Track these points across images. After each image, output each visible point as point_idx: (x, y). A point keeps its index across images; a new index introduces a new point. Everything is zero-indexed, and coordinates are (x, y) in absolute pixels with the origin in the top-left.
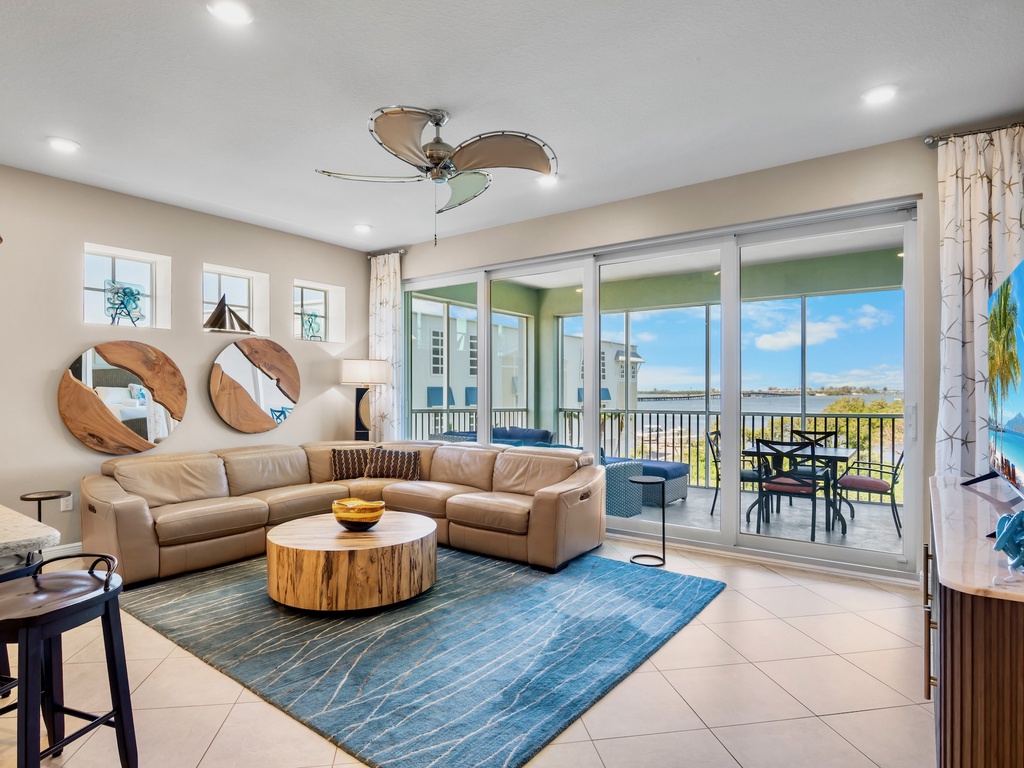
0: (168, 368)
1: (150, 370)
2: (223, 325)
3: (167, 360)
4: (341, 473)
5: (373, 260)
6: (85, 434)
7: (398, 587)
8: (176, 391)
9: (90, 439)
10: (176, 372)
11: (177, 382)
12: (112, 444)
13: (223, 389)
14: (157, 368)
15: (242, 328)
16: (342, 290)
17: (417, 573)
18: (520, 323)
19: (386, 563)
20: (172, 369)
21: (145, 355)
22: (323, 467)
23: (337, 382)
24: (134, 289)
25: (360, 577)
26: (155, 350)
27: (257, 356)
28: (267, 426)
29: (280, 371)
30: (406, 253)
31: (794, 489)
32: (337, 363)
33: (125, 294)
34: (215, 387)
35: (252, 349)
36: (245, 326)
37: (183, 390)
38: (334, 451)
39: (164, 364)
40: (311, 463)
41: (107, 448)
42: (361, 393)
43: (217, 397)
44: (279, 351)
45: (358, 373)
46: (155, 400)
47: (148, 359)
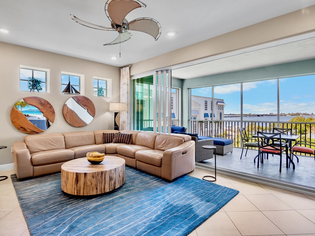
0: (48, 106)
1: (42, 106)
2: (69, 92)
3: (48, 103)
4: (105, 141)
5: (121, 69)
6: (19, 127)
7: (104, 187)
8: (51, 113)
9: (21, 129)
10: (51, 107)
11: (52, 110)
12: (29, 130)
13: (68, 112)
14: (44, 106)
15: (76, 93)
16: (111, 80)
17: (113, 182)
18: (176, 91)
19: (99, 178)
20: (50, 106)
21: (40, 101)
22: (99, 139)
23: (108, 110)
24: (38, 80)
25: (89, 183)
26: (44, 100)
27: (80, 102)
28: (84, 125)
29: (88, 106)
30: (131, 67)
31: (273, 151)
32: (108, 104)
33: (36, 82)
34: (65, 112)
35: (78, 99)
36: (76, 92)
37: (54, 113)
38: (104, 133)
39: (47, 104)
40: (96, 137)
41: (27, 132)
42: (116, 114)
43: (66, 115)
44: (88, 100)
45: (115, 107)
46: (44, 116)
47: (41, 102)
